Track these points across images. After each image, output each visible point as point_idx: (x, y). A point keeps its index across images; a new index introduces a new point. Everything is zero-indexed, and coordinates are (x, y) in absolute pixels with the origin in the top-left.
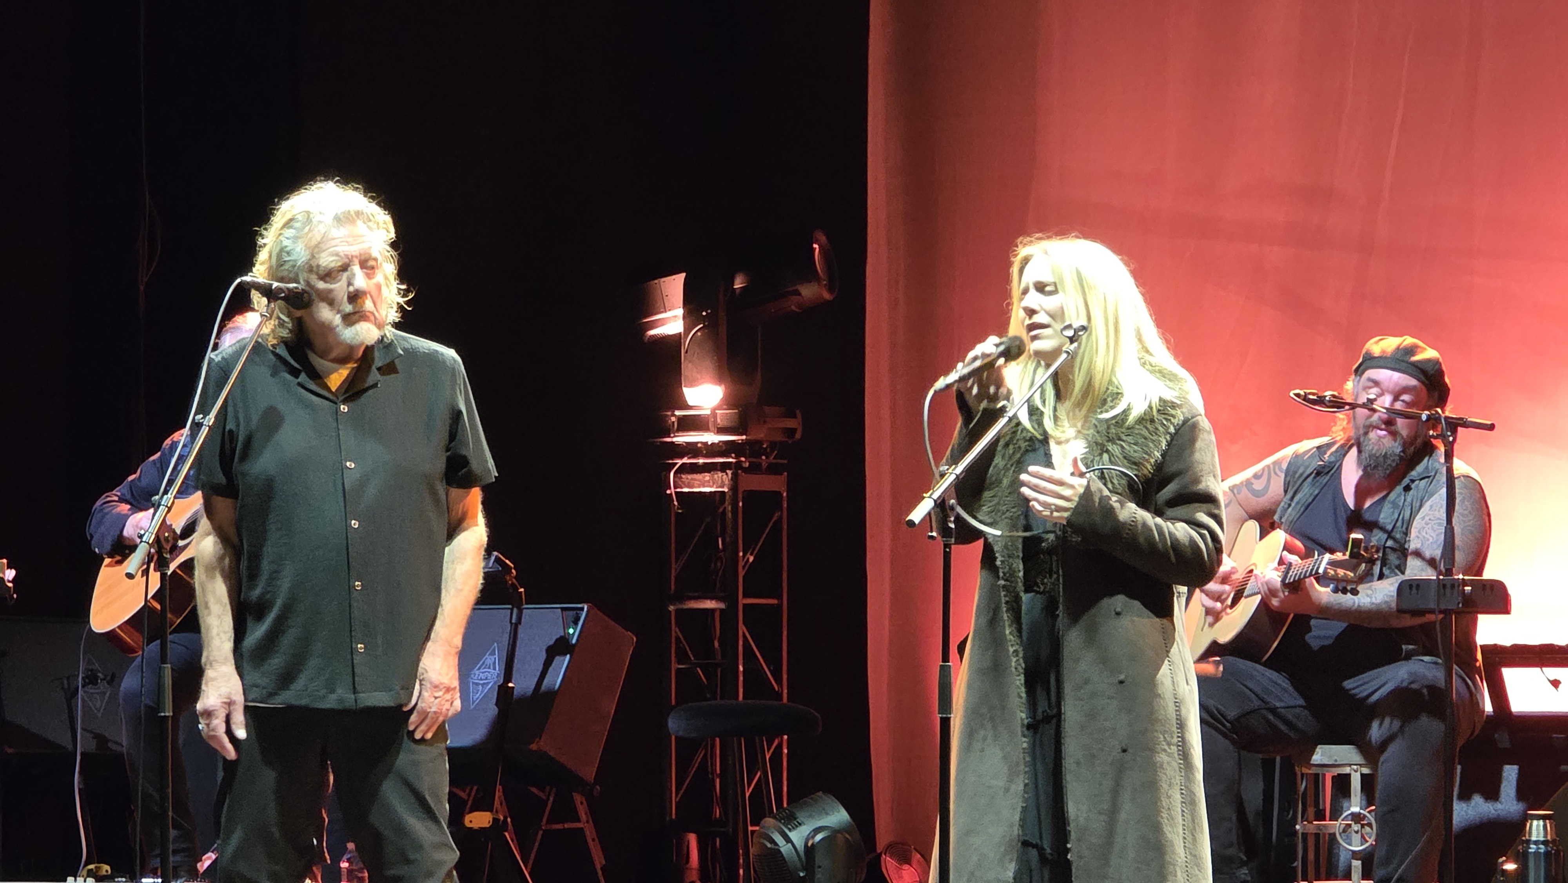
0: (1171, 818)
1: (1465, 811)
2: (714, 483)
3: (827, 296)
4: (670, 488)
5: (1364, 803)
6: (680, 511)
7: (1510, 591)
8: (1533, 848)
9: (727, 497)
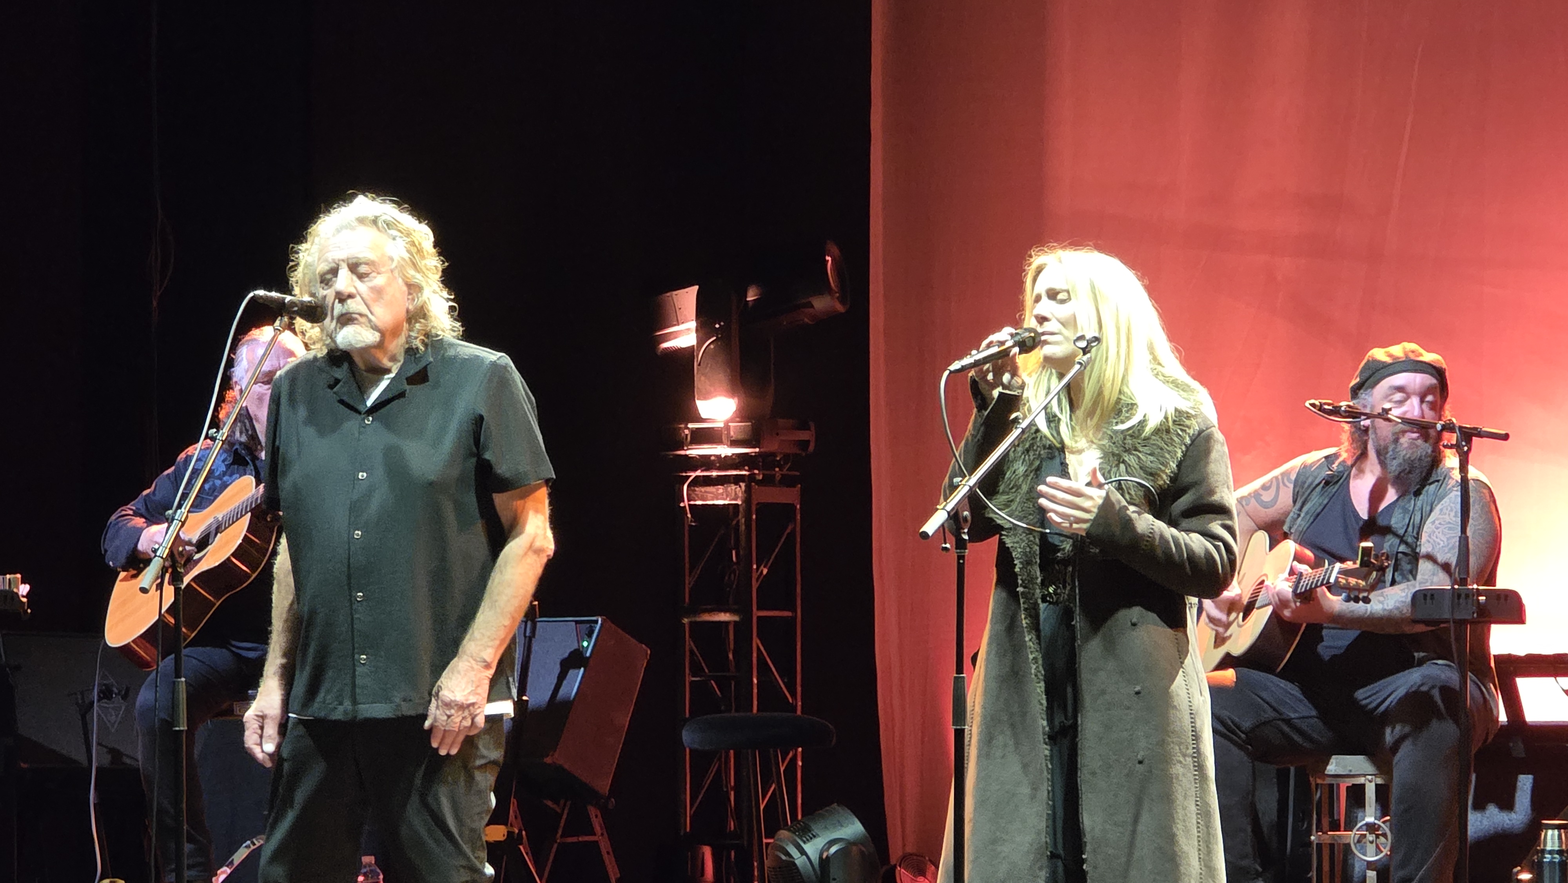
0: (1187, 831)
1: (1481, 822)
2: (727, 496)
3: (840, 308)
4: (683, 501)
5: (1379, 814)
6: (693, 524)
7: (1525, 601)
8: (1548, 858)
9: (741, 509)
